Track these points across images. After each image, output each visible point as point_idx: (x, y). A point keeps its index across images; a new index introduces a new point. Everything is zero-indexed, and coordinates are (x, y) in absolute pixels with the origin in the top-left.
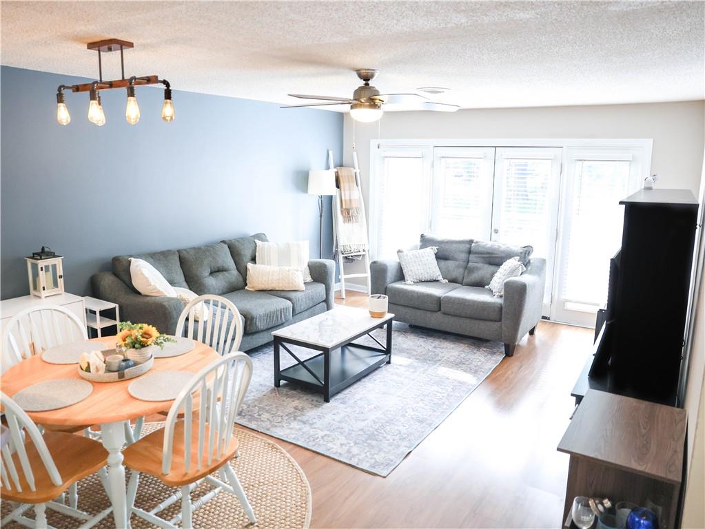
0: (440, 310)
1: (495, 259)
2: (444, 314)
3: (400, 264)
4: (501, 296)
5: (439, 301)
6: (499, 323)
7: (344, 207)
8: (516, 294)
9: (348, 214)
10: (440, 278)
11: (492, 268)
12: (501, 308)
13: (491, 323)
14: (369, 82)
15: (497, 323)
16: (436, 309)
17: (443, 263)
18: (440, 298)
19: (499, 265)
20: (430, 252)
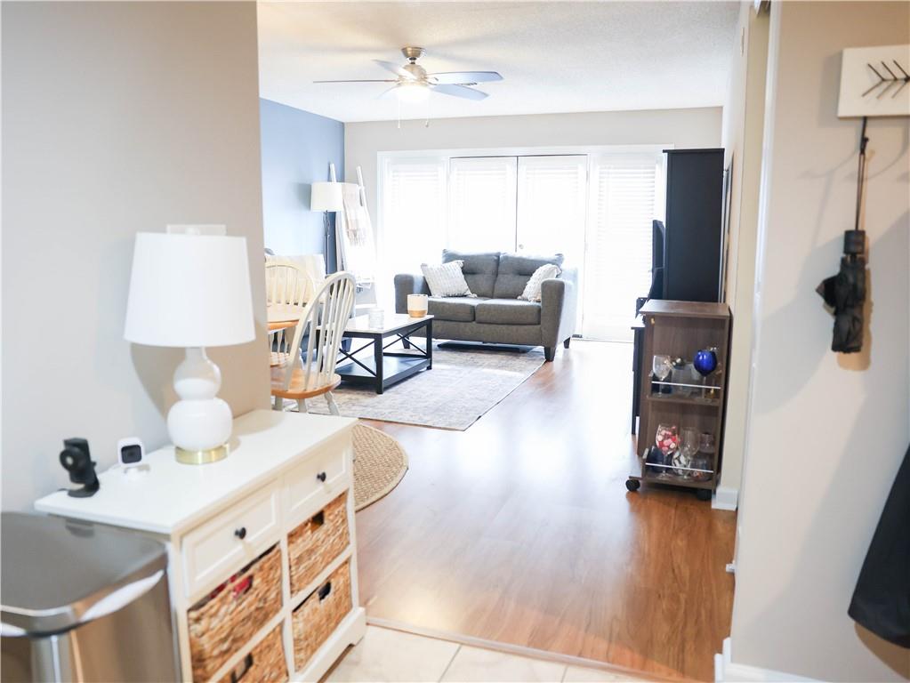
0: (474, 320)
1: (525, 270)
2: (480, 322)
3: (424, 278)
4: (539, 302)
5: (473, 309)
6: (539, 326)
7: (350, 228)
8: (554, 293)
9: (355, 236)
10: (469, 292)
11: (523, 278)
12: (539, 310)
13: (531, 327)
14: (416, 61)
15: (535, 327)
16: (471, 319)
17: (470, 277)
18: (473, 307)
19: (529, 274)
20: (456, 266)
